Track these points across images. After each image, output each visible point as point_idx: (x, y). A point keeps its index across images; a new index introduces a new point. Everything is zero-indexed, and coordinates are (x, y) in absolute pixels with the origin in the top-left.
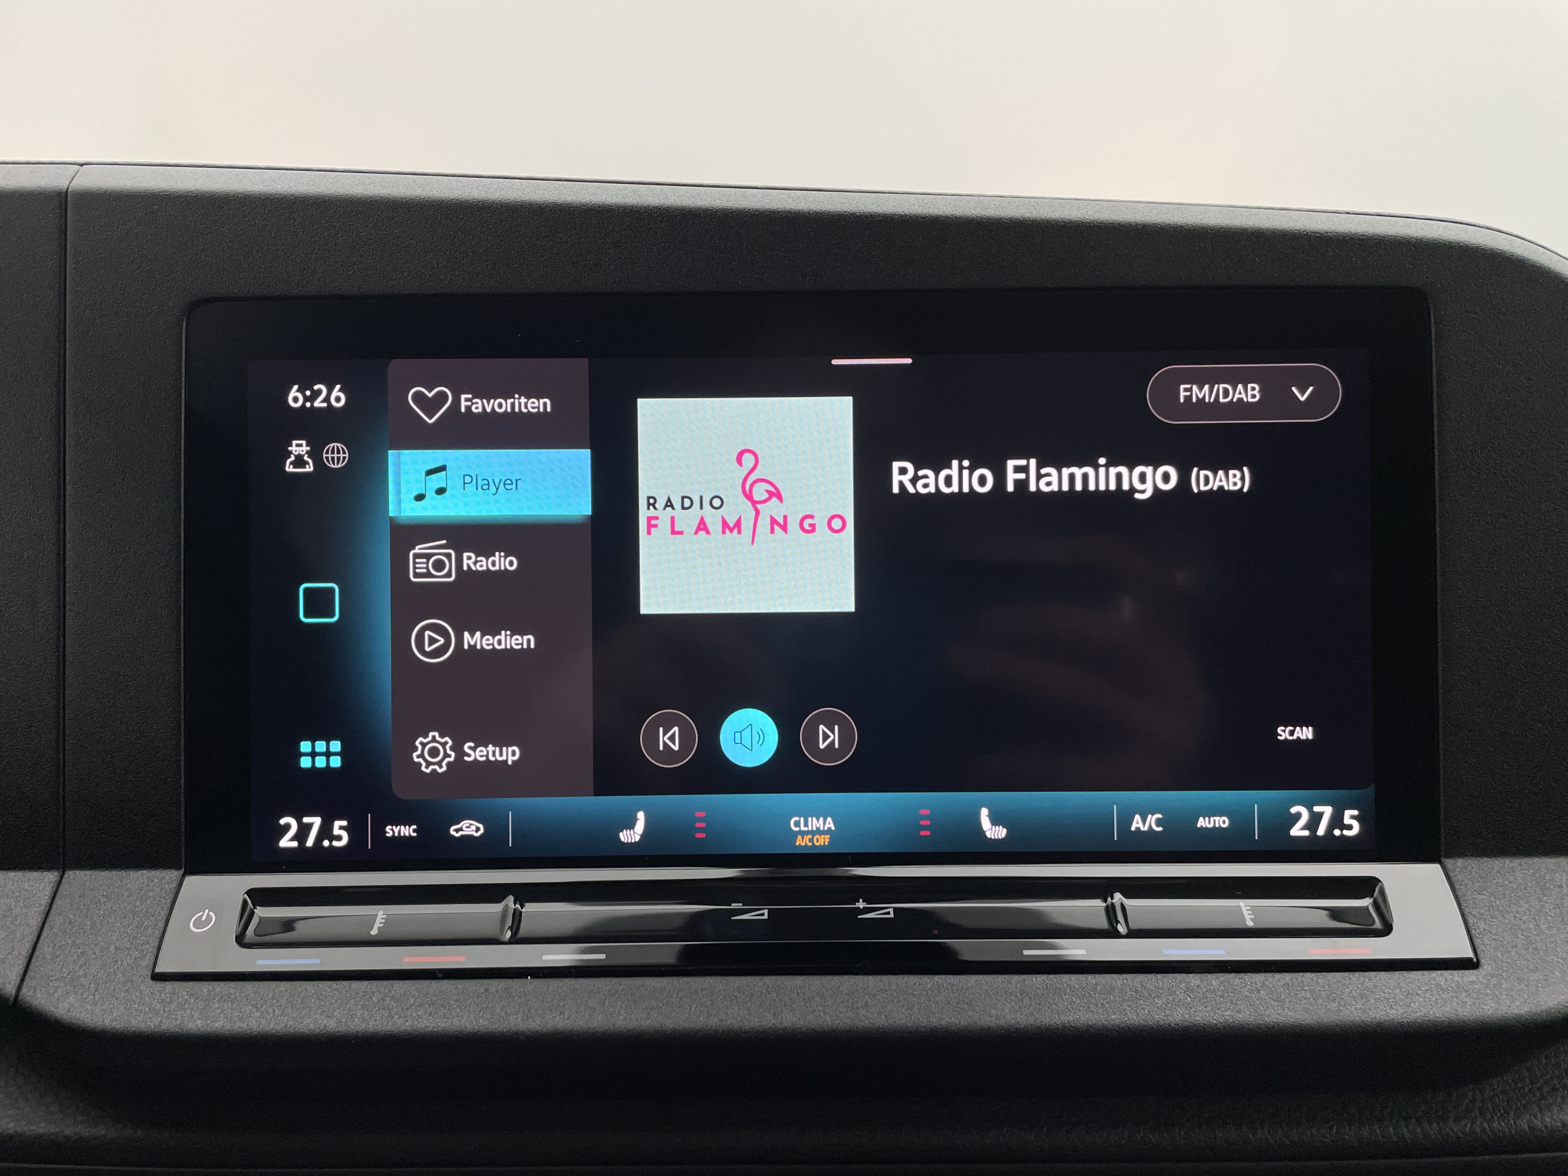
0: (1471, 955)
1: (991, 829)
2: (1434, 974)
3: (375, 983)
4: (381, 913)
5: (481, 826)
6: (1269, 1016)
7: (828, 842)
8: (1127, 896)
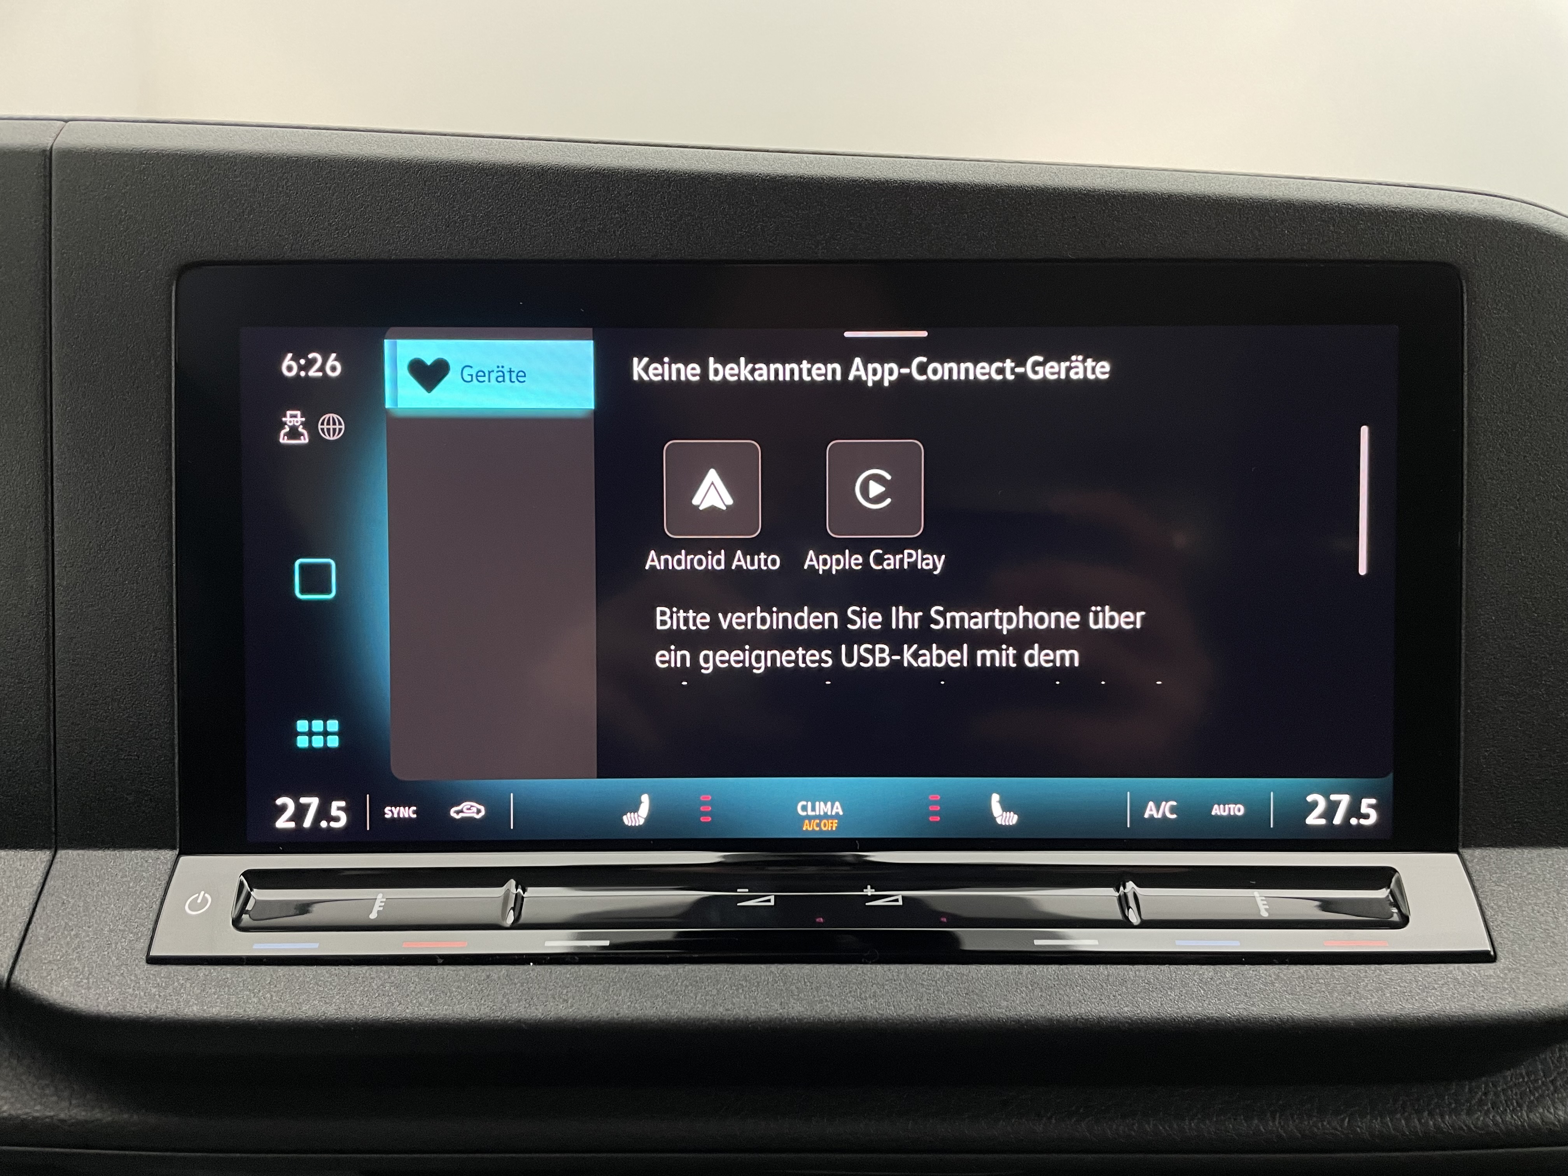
0: (1489, 948)
1: (1002, 815)
2: (1451, 967)
3: (375, 968)
4: (380, 896)
5: (482, 808)
6: (1283, 1010)
7: (836, 827)
8: (1139, 885)
